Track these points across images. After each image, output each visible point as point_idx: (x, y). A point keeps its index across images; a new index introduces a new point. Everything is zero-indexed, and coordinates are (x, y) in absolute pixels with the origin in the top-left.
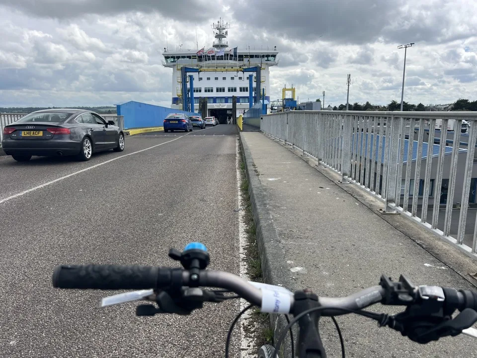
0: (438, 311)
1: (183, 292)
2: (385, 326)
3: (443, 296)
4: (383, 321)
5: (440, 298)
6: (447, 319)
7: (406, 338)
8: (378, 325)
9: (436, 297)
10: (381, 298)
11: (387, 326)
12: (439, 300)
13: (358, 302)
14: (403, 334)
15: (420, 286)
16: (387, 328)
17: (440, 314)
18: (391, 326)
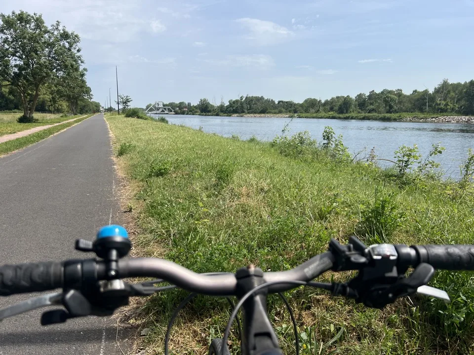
0: (391, 271)
1: (99, 287)
3: (396, 254)
4: (335, 290)
5: (393, 256)
6: (401, 278)
9: (388, 256)
12: (392, 258)
13: (308, 272)
15: (371, 246)
17: (394, 273)
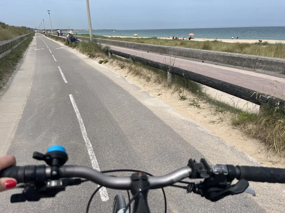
2: (191, 192)
3: (228, 172)
5: (226, 173)
8: (187, 192)
9: (223, 172)
10: (189, 175)
12: (225, 174)
14: (202, 196)
16: (192, 193)
18: (195, 192)
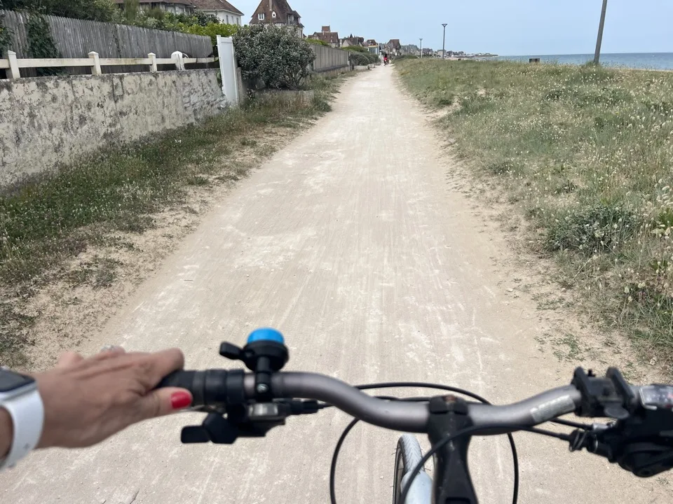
2: (580, 449)
7: (616, 465)
8: (569, 449)
9: (670, 405)
10: (574, 407)
11: (584, 450)
13: (535, 413)
14: (612, 461)
16: (584, 453)
18: (591, 449)
